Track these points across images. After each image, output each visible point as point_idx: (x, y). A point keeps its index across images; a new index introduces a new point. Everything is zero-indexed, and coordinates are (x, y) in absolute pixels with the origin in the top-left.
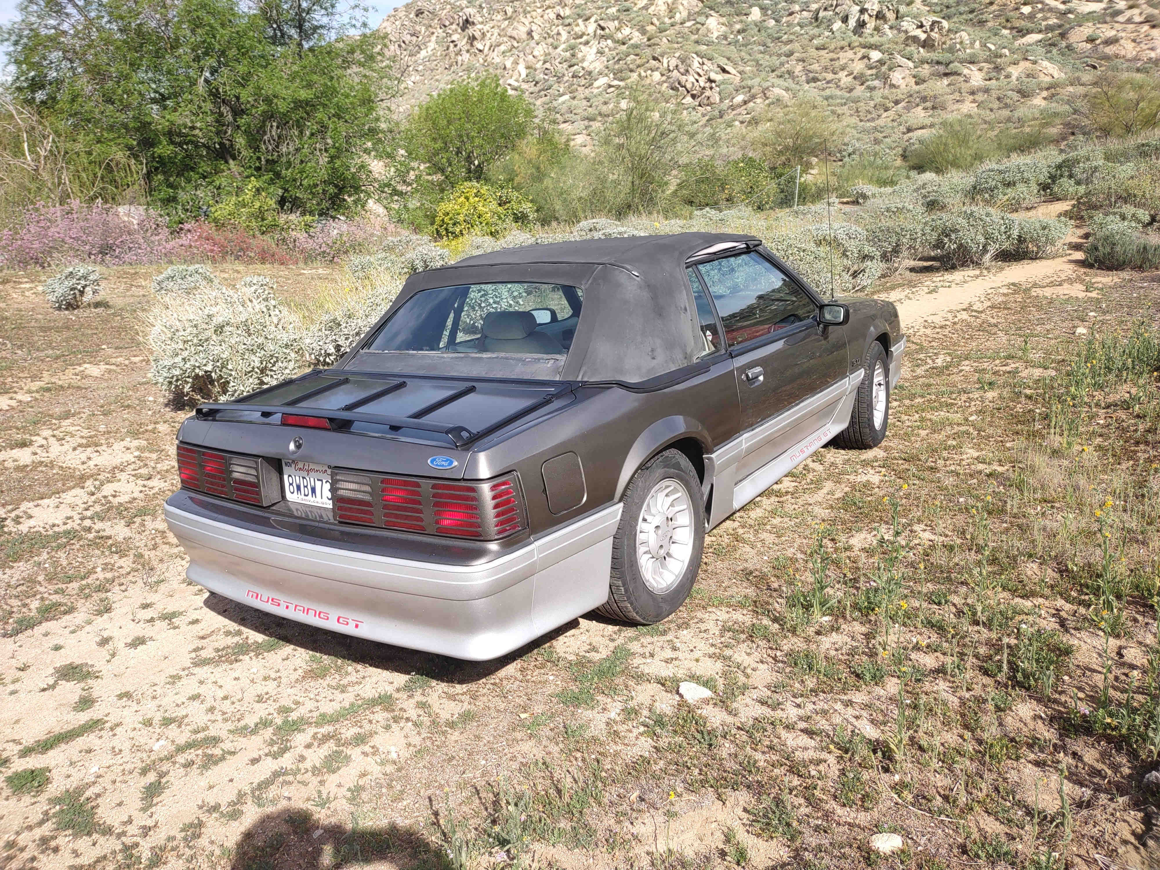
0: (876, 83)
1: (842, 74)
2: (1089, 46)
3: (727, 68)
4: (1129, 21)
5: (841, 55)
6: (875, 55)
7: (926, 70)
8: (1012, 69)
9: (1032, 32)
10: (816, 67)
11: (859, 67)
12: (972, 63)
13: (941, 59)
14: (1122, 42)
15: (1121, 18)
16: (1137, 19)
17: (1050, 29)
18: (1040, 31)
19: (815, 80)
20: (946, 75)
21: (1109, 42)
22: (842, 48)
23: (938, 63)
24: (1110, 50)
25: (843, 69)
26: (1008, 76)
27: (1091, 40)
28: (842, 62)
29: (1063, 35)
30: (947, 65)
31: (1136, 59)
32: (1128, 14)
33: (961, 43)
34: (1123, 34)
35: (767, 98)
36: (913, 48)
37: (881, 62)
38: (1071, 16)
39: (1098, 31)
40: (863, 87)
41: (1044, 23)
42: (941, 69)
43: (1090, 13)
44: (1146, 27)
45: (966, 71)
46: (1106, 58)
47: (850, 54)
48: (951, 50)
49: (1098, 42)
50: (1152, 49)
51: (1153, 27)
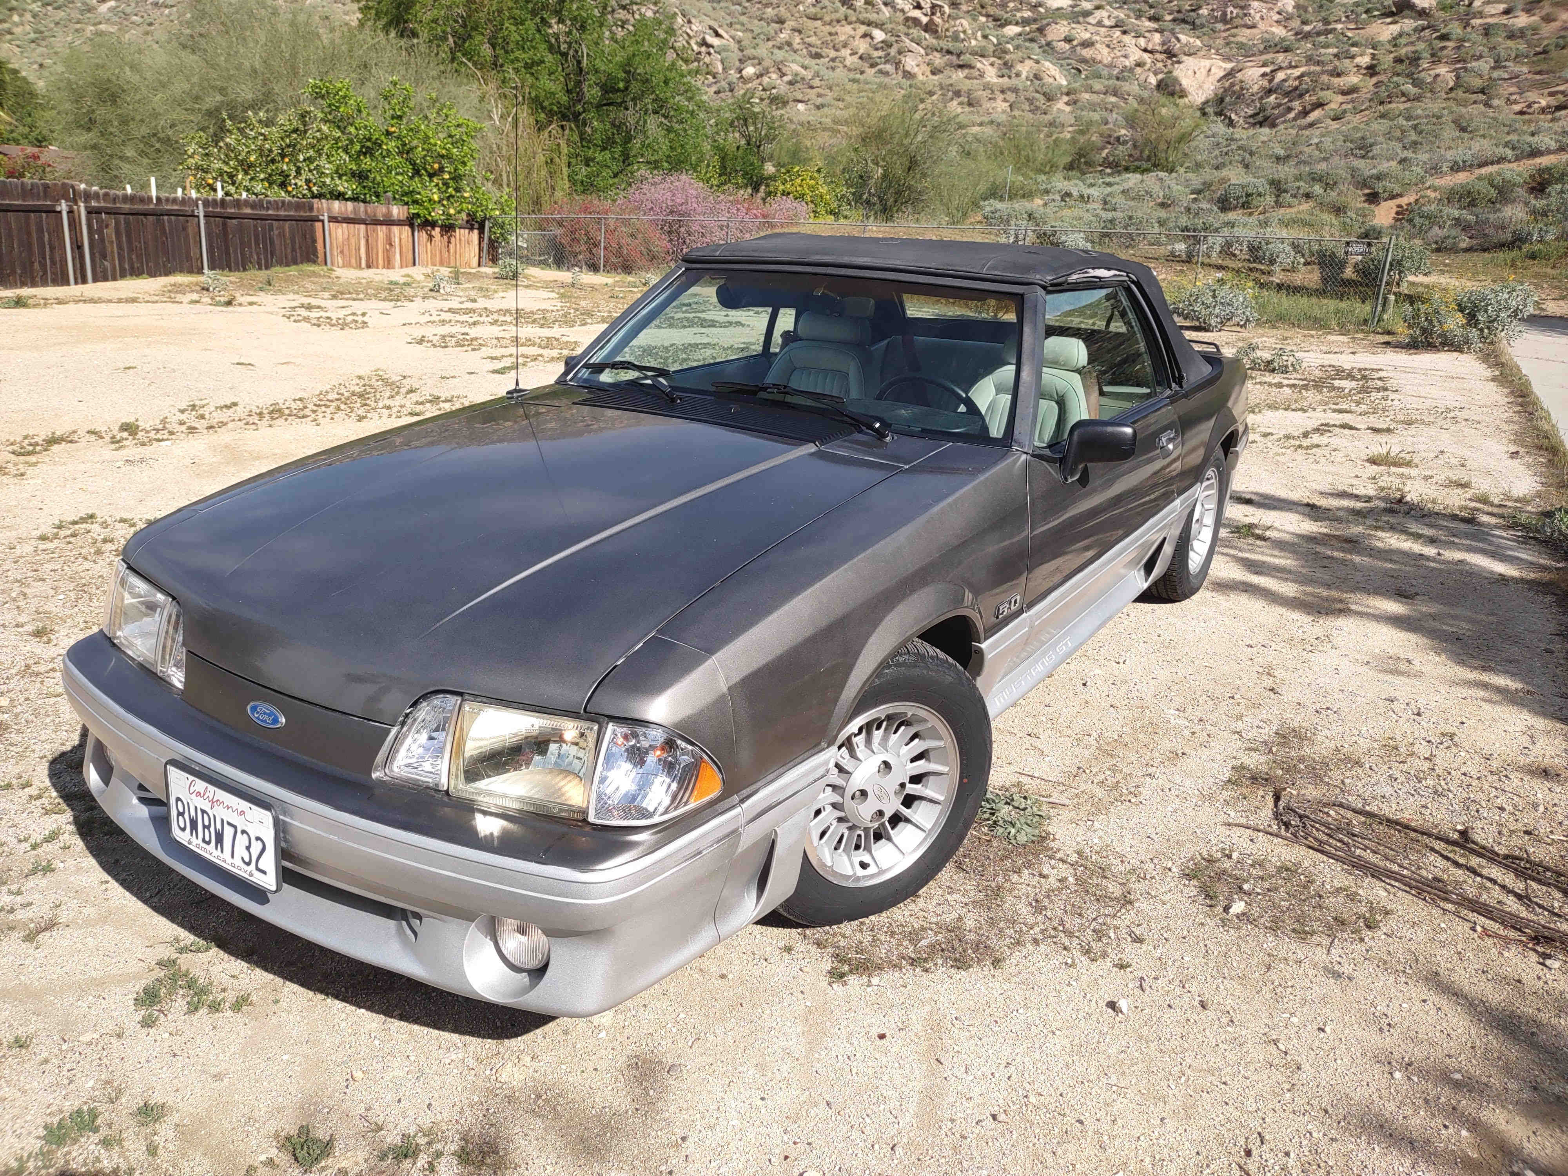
0: (889, 67)
1: (845, 52)
2: (1067, 46)
3: (721, 31)
4: (1100, 24)
5: (838, 28)
6: (879, 35)
7: (938, 60)
8: (1019, 67)
9: (1010, 23)
10: (813, 40)
11: (863, 46)
12: (982, 56)
13: (952, 49)
14: (1098, 46)
15: (1092, 20)
16: (1107, 22)
17: (1025, 22)
18: (1017, 24)
19: (818, 56)
20: (961, 67)
21: (1087, 44)
22: (838, 21)
23: (949, 52)
24: (1087, 53)
25: (845, 46)
26: (1018, 75)
27: (1068, 40)
28: (843, 38)
29: (1041, 30)
30: (959, 56)
31: (1111, 66)
32: (1098, 14)
33: (964, 32)
34: (1098, 38)
35: (784, 75)
36: (915, 32)
37: (887, 44)
38: (1041, 10)
39: (1074, 32)
40: (873, 70)
41: (1019, 15)
42: (954, 58)
43: (1058, 9)
44: (1117, 33)
45: (979, 65)
46: (1084, 61)
47: (848, 29)
48: (955, 38)
49: (1075, 43)
50: (1125, 56)
51: (1124, 32)
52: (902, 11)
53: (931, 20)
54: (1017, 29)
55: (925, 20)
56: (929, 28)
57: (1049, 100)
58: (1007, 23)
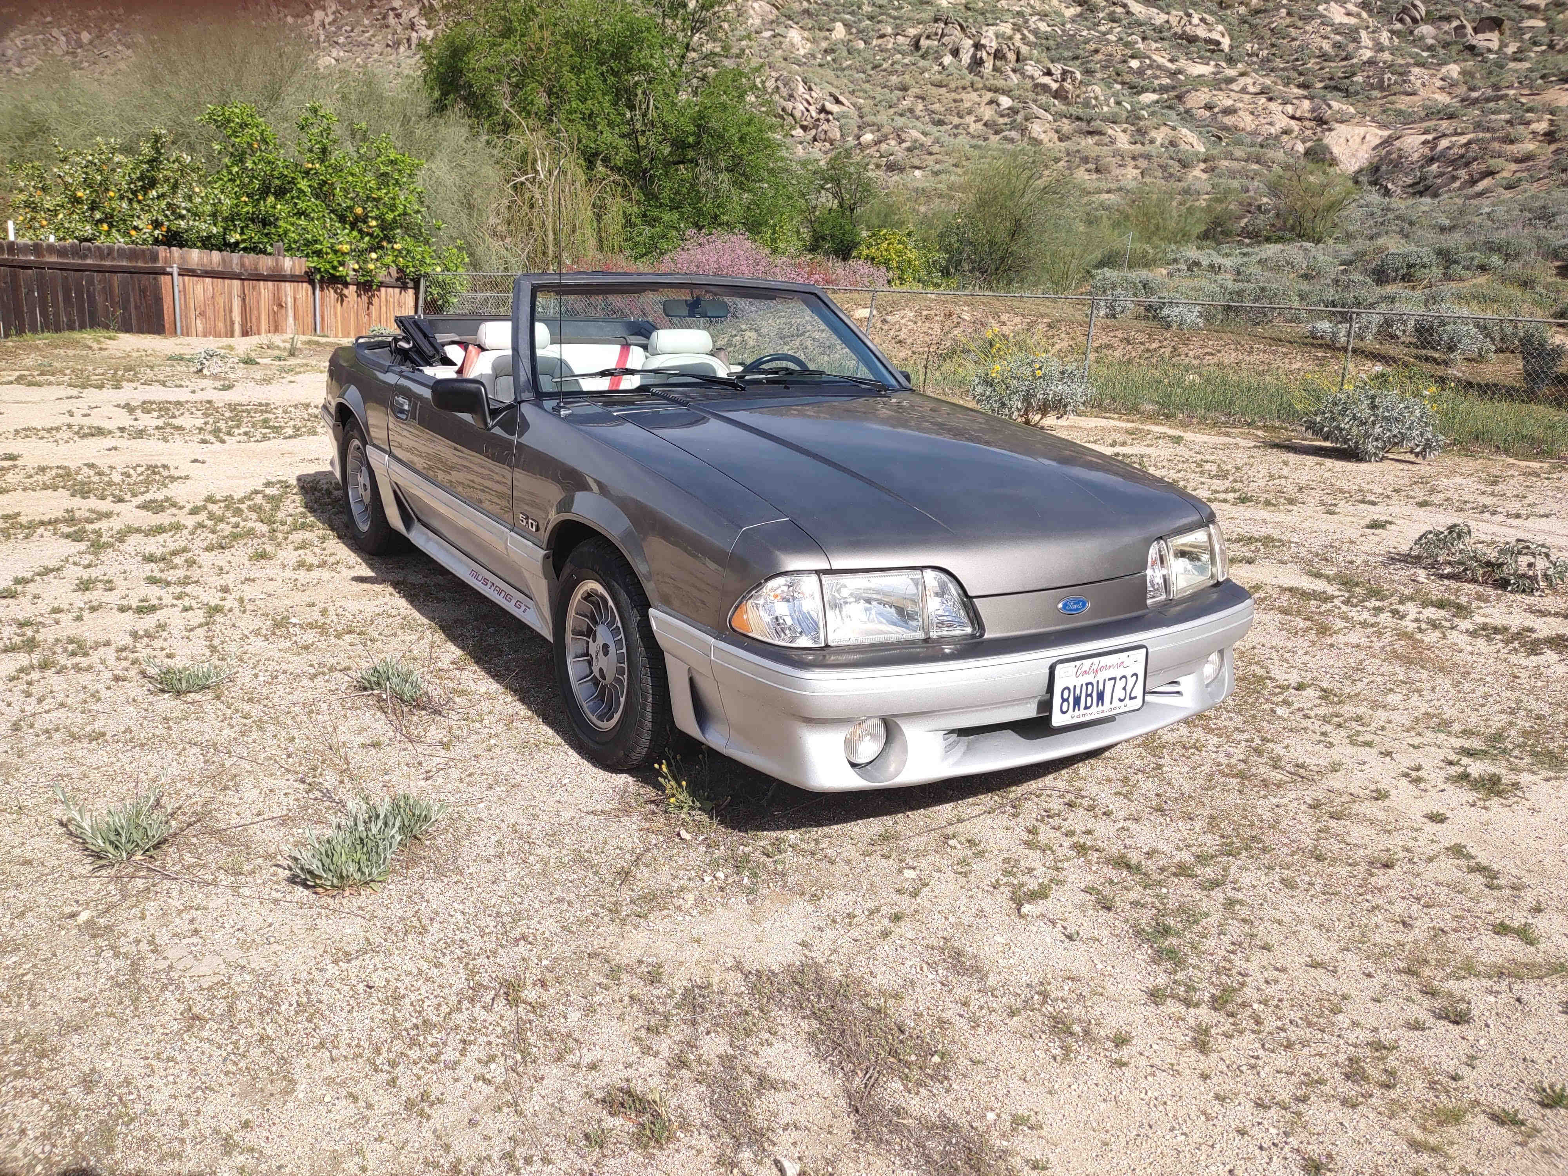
0: (1013, 134)
1: (970, 119)
2: (1208, 114)
3: (841, 98)
4: (1244, 90)
5: (964, 96)
6: (1005, 102)
7: (1066, 126)
8: (1153, 134)
9: (1147, 90)
10: (937, 107)
11: (988, 113)
12: (1114, 122)
13: (1082, 115)
14: (1241, 113)
15: (1235, 87)
16: (1251, 89)
17: (1163, 89)
18: (1154, 91)
19: (941, 123)
20: (1090, 133)
21: (1229, 111)
22: (964, 88)
23: (1079, 119)
24: (1228, 120)
25: (969, 113)
26: (1152, 142)
27: (1209, 107)
28: (968, 105)
29: (1180, 98)
30: (1089, 122)
31: (1255, 133)
32: (1242, 81)
33: (1096, 98)
34: (1241, 105)
35: (904, 141)
36: (1043, 98)
37: (1014, 111)
38: (1181, 77)
39: (1215, 99)
40: (998, 137)
41: (1156, 82)
42: (1083, 125)
43: (1199, 76)
44: (1263, 100)
45: (1110, 132)
46: (1226, 128)
47: (974, 96)
48: (1087, 104)
49: (1216, 110)
50: (1271, 124)
51: (1270, 99)
52: (1032, 77)
53: (1061, 86)
54: (1155, 97)
55: (1055, 86)
56: (1060, 94)
57: (1184, 167)
58: (1144, 90)
